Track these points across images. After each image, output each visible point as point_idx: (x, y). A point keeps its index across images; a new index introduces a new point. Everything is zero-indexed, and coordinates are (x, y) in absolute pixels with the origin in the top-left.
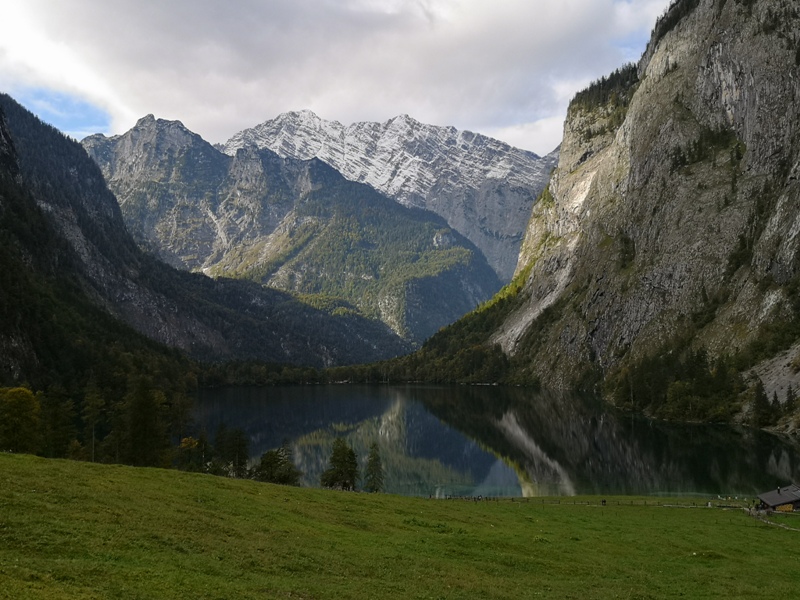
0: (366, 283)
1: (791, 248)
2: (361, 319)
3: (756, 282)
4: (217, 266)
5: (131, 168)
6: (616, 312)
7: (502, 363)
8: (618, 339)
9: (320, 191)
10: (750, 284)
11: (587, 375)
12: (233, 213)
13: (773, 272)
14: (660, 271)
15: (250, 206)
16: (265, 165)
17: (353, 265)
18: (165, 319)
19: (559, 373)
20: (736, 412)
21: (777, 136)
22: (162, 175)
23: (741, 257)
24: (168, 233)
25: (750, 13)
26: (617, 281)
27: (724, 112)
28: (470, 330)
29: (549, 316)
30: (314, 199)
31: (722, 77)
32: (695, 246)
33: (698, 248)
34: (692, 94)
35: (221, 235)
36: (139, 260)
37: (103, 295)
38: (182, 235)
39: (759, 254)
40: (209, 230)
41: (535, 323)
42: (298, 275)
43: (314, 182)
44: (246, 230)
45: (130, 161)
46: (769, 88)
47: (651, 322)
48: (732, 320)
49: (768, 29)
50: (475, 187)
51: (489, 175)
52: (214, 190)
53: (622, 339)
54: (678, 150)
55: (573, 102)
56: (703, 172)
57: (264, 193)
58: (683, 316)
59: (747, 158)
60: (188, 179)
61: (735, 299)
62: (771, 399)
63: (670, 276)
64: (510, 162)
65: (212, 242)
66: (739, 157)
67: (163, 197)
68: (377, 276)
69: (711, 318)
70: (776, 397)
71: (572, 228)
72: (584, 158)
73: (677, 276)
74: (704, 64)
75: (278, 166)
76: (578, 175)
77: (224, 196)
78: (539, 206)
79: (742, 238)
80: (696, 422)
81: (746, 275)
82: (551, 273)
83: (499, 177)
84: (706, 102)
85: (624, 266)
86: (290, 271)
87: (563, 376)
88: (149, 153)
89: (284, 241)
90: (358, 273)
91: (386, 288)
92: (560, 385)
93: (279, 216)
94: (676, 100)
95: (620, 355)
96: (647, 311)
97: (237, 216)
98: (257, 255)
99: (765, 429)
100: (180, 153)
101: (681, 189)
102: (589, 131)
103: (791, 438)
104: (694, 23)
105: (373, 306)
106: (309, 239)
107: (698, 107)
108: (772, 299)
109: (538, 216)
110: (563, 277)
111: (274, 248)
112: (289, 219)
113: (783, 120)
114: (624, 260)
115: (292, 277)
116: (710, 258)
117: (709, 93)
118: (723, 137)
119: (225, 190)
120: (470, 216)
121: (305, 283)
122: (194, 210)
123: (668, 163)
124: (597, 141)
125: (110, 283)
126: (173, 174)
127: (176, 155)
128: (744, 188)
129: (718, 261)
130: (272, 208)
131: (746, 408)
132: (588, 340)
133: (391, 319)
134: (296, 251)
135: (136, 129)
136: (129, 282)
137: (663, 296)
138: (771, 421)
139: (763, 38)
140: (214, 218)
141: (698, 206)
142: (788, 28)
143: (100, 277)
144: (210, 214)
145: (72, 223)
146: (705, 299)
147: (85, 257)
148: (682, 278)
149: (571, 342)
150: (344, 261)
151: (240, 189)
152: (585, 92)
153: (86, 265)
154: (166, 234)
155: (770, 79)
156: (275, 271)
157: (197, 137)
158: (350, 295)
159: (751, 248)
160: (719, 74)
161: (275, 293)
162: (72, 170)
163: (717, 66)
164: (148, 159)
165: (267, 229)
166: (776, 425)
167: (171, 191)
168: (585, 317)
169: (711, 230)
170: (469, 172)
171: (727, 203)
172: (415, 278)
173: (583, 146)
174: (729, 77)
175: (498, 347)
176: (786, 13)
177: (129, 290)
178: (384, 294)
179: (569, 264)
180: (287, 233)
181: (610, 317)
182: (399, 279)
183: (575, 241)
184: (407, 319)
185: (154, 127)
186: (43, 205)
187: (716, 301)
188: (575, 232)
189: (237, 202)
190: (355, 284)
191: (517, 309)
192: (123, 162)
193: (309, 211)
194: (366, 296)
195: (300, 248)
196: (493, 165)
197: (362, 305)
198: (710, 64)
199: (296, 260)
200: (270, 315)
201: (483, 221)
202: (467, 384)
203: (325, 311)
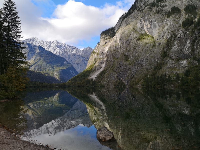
0: (51, 70)
1: (188, 50)
2: (50, 76)
3: (173, 60)
6: (128, 69)
7: (94, 83)
8: (131, 75)
9: (41, 52)
13: (181, 56)
14: (140, 60)
16: (29, 46)
17: (48, 66)
19: (110, 84)
25: (151, 10)
26: (126, 63)
27: (145, 30)
29: (103, 73)
30: (39, 53)
33: (149, 55)
34: (136, 28)
39: (172, 54)
42: (36, 68)
43: (39, 50)
46: (160, 24)
47: (139, 71)
48: (169, 68)
50: (70, 54)
51: (73, 52)
53: (132, 74)
54: (136, 37)
56: (145, 41)
58: (148, 69)
61: (167, 64)
64: (76, 50)
68: (53, 69)
69: (161, 68)
72: (106, 43)
73: (144, 61)
74: (139, 21)
75: (31, 46)
76: (105, 46)
78: (92, 54)
81: (169, 59)
82: (100, 65)
83: (74, 53)
84: (140, 29)
85: (126, 60)
86: (34, 67)
87: (112, 84)
89: (33, 61)
90: (49, 68)
91: (56, 71)
93: (32, 56)
94: (133, 29)
96: (137, 68)
101: (141, 44)
102: (106, 38)
104: (132, 16)
105: (53, 74)
106: (38, 61)
107: (138, 30)
108: (184, 62)
109: (92, 56)
110: (103, 66)
112: (34, 57)
115: (35, 68)
116: (152, 57)
117: (141, 27)
118: (146, 35)
121: (38, 69)
124: (108, 40)
128: (157, 43)
130: (30, 55)
132: (118, 76)
133: (57, 77)
134: (36, 63)
137: (141, 65)
139: (156, 14)
141: (147, 47)
148: (146, 61)
149: (113, 77)
150: (46, 65)
155: (160, 22)
156: (31, 67)
158: (48, 72)
159: (168, 53)
160: (143, 23)
161: (31, 71)
168: (115, 72)
169: (151, 51)
170: (69, 52)
171: (154, 46)
172: (61, 69)
173: (105, 41)
175: (92, 79)
178: (55, 72)
179: (105, 63)
180: (34, 59)
182: (58, 69)
184: (60, 77)
188: (106, 57)
190: (49, 70)
191: (93, 72)
193: (38, 56)
194: (51, 72)
195: (37, 63)
196: (73, 51)
197: (50, 74)
198: (141, 21)
199: (36, 65)
200: (30, 75)
201: (71, 60)
202: (87, 86)
203: (43, 75)
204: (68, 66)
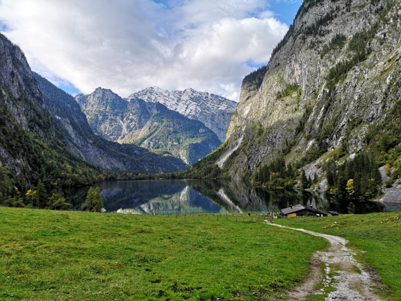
0: (175, 145)
1: (318, 124)
2: (173, 158)
3: (305, 137)
4: (123, 140)
5: (93, 106)
6: (257, 151)
7: (219, 171)
9: (159, 113)
10: (303, 138)
11: (246, 175)
12: (129, 121)
13: (312, 133)
14: (272, 135)
15: (135, 119)
16: (141, 104)
17: (171, 139)
18: (102, 158)
19: (237, 174)
20: (295, 184)
21: (314, 86)
22: (104, 108)
23: (300, 129)
24: (106, 128)
25: (305, 42)
26: (257, 140)
27: (295, 79)
28: (208, 160)
29: (235, 154)
30: (158, 116)
31: (295, 66)
32: (284, 126)
35: (125, 129)
36: (93, 137)
37: (79, 149)
38: (111, 129)
39: (306, 127)
40: (120, 127)
41: (230, 156)
42: (152, 143)
43: (158, 110)
44: (133, 127)
45: (93, 103)
46: (311, 68)
47: (269, 154)
48: (296, 152)
49: (311, 48)
50: (215, 113)
51: (219, 109)
52: (122, 113)
53: (258, 160)
54: (279, 92)
55: (244, 79)
56: (288, 100)
57: (140, 114)
58: (280, 151)
59: (303, 94)
60: (113, 109)
61: (298, 144)
62: (308, 178)
63: (275, 137)
64: (227, 104)
65: (121, 131)
66: (301, 94)
67: (104, 115)
68: (179, 143)
69: (289, 151)
70: (310, 177)
71: (244, 123)
72: (248, 99)
73: (278, 137)
74: (288, 62)
75: (145, 105)
76: (246, 104)
77: (126, 115)
78: (234, 116)
79: (301, 122)
80: (280, 188)
81: (302, 135)
82: (236, 139)
83: (223, 109)
84: (289, 76)
85: (260, 135)
86: (149, 141)
87: (239, 175)
88: (100, 100)
89: (147, 131)
90: (173, 142)
91: (182, 147)
92: (238, 179)
93: (145, 122)
94: (279, 75)
95: (257, 166)
96: (267, 150)
97: (130, 122)
98: (137, 136)
99: (305, 190)
100: (110, 100)
101: (279, 106)
102: (250, 89)
103: (316, 193)
104: (285, 48)
105: (178, 153)
106: (155, 130)
107: (286, 77)
108: (311, 143)
109: (233, 120)
110: (240, 140)
111: (143, 133)
112: (149, 123)
113: (316, 80)
114: (260, 132)
115: (149, 143)
116: (290, 130)
117: (290, 72)
118: (295, 87)
119: (126, 113)
120: (213, 122)
121: (154, 145)
122: (115, 120)
123: (275, 97)
124: (252, 92)
125: (82, 145)
126: (108, 108)
127: (109, 101)
128: (302, 105)
129: (292, 131)
130: (143, 119)
131: (299, 182)
132: (248, 161)
133: (184, 158)
134: (151, 134)
135: (95, 92)
136: (89, 145)
137: (273, 145)
138: (308, 186)
139: (309, 51)
140: (122, 123)
141: (285, 112)
142: (318, 47)
143: (78, 143)
144: (121, 122)
145: (68, 123)
146: (287, 145)
147: (73, 136)
148: (280, 138)
149: (242, 163)
150: (168, 138)
151: (132, 113)
152: (248, 76)
153: (73, 139)
154: (105, 129)
155: (312, 65)
156: (143, 141)
157: (116, 95)
158: (170, 150)
159: (304, 125)
161: (143, 149)
162: (69, 105)
163: (293, 62)
164: (99, 103)
165: (141, 127)
166: (309, 188)
167: (107, 114)
168: (246, 153)
170: (213, 108)
171: (296, 110)
172: (192, 144)
173: (248, 94)
174: (297, 66)
175: (217, 166)
176: (317, 42)
177: (89, 148)
178: (182, 149)
179: (243, 136)
180: (148, 128)
181: (254, 153)
182: (187, 144)
183: (245, 127)
184: (190, 158)
185: (101, 91)
186: (57, 117)
187: (291, 145)
188: (245, 124)
189: (130, 117)
190: (172, 146)
191: (225, 152)
192: (90, 103)
193: (156, 121)
194: (175, 150)
195: (153, 133)
196: (221, 105)
197: (174, 153)
198: (290, 62)
199: (151, 137)
200: (141, 156)
201: (217, 124)
202: (206, 178)
203: (160, 155)
204: (206, 137)
